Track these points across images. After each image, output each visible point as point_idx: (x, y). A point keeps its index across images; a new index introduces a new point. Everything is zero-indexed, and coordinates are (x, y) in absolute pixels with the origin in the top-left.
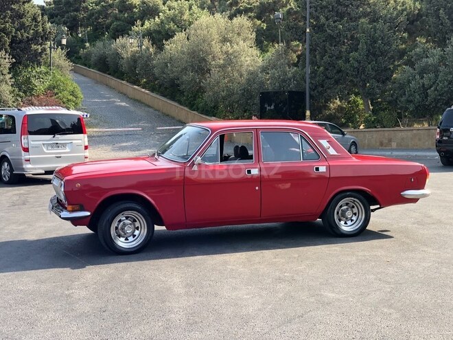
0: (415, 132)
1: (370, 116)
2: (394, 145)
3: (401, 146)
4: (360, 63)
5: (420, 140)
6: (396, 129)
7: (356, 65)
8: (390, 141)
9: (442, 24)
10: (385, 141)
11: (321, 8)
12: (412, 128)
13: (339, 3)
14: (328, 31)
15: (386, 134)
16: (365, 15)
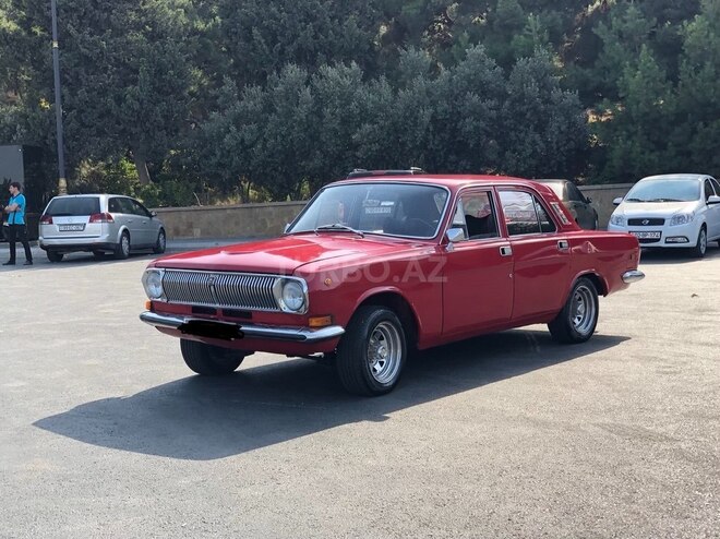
0: (228, 211)
1: (152, 188)
2: (197, 232)
3: (209, 233)
4: (141, 103)
5: (237, 224)
6: (193, 207)
7: (136, 106)
8: (190, 226)
9: (254, 50)
10: (182, 228)
11: (66, 11)
12: (213, 207)
13: (96, 5)
14: (83, 50)
15: (184, 216)
16: (138, 27)
